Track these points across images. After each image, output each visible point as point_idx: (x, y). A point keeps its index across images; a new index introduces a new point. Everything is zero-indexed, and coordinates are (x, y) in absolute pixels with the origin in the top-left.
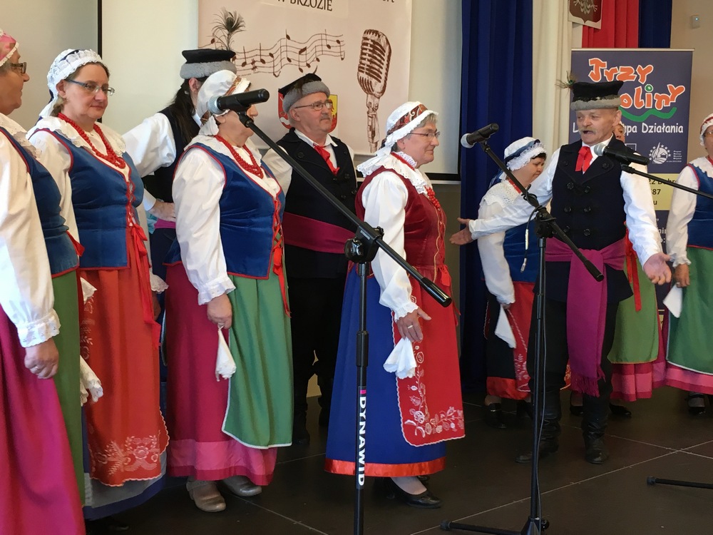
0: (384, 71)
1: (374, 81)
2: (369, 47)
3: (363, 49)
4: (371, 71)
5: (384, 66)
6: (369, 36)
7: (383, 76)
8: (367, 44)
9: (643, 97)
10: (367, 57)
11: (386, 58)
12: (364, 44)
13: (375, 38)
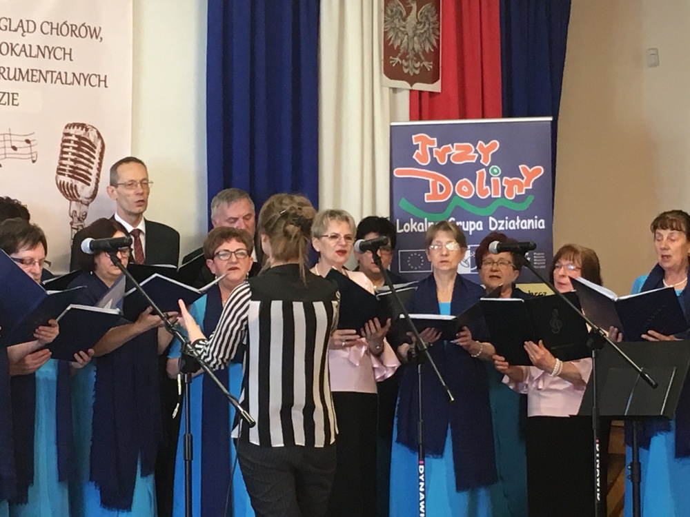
0: (94, 172)
1: (79, 184)
2: (72, 144)
3: (63, 147)
4: (74, 173)
5: (95, 166)
6: (72, 131)
7: (93, 178)
8: (69, 141)
9: (488, 183)
10: (70, 156)
11: (97, 155)
12: (64, 141)
13: (81, 132)
